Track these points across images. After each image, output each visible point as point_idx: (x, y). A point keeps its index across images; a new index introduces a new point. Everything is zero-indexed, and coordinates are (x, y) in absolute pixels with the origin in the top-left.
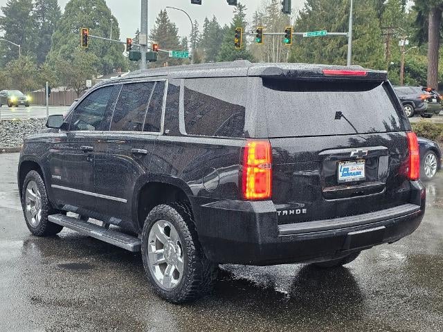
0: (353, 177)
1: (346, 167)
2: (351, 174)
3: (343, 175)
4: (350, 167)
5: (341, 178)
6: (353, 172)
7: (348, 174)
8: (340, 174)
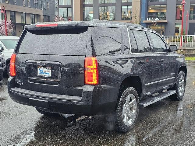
0: (45, 75)
1: (42, 70)
2: (44, 73)
3: (40, 73)
4: (44, 70)
5: (39, 74)
6: (45, 72)
7: (43, 73)
8: (39, 72)
